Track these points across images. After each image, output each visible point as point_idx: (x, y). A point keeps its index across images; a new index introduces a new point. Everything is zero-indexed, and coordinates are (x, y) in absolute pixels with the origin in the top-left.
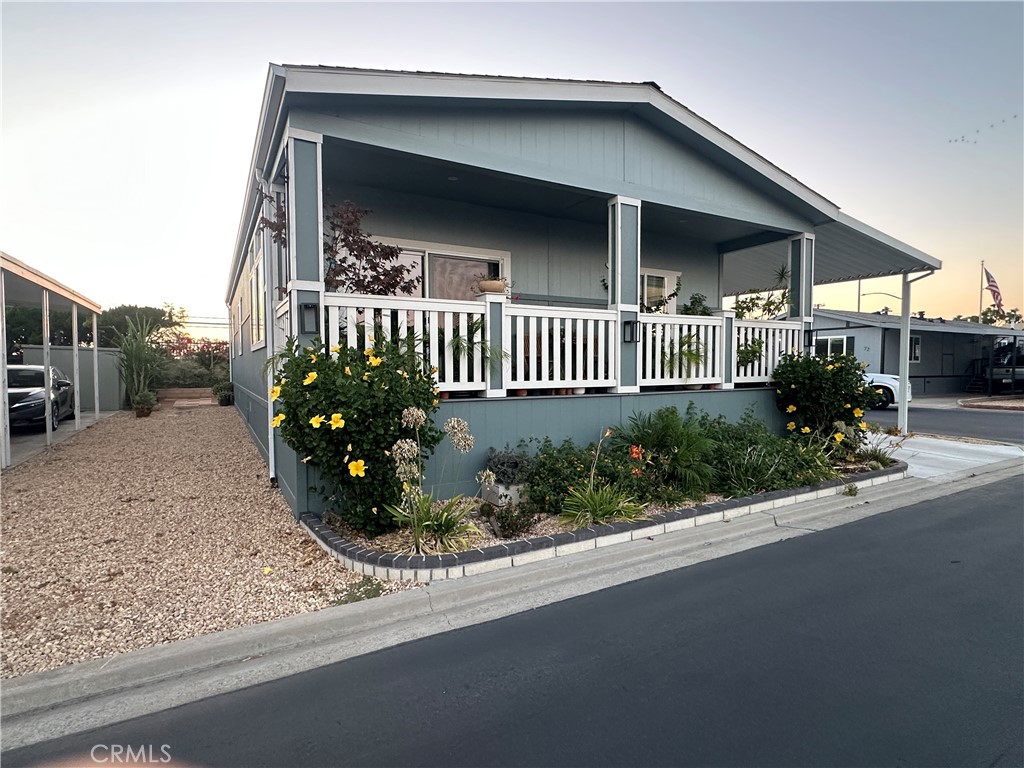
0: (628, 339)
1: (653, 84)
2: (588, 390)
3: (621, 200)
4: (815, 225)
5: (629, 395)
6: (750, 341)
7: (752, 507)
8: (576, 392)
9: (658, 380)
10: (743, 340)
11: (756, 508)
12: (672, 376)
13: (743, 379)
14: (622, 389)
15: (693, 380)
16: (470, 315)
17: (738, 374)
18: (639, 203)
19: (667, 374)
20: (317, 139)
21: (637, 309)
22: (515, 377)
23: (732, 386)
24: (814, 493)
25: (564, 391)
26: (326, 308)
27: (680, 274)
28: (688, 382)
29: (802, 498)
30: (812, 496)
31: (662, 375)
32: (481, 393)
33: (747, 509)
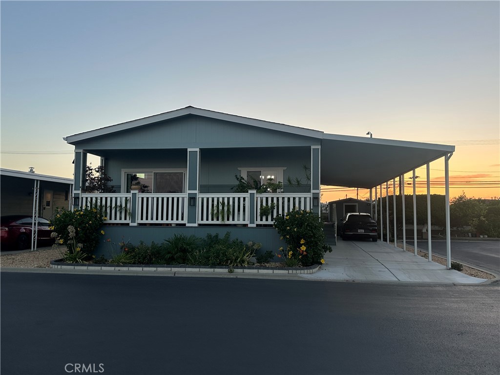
0: (192, 204)
2: (177, 225)
3: (189, 150)
5: (192, 227)
6: (270, 204)
7: (172, 268)
8: (173, 225)
9: (210, 222)
10: (264, 204)
11: (175, 270)
12: (218, 220)
13: (264, 222)
14: (187, 225)
15: (231, 222)
16: (126, 198)
17: (261, 220)
18: (198, 150)
19: (215, 219)
20: (81, 151)
21: (197, 192)
22: (142, 219)
23: (254, 226)
24: (213, 269)
25: (168, 224)
26: (82, 198)
27: (285, 168)
28: (227, 222)
29: (203, 270)
30: (212, 270)
31: (212, 220)
32: (128, 224)
33: (169, 269)
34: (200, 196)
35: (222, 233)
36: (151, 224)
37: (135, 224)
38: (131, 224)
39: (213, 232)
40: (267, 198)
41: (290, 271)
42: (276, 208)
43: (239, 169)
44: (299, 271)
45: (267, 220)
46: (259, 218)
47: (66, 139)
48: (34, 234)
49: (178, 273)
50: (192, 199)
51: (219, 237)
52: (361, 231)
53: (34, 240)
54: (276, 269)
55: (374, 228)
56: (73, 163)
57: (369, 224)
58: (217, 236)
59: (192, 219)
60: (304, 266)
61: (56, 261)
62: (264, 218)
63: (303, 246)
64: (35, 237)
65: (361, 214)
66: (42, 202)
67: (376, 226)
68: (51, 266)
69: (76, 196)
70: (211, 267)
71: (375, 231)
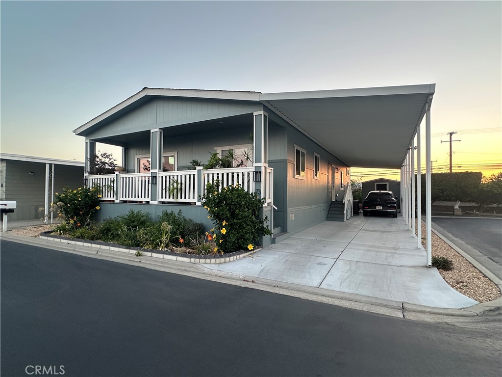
1: (145, 88)
2: (145, 202)
7: (101, 246)
9: (167, 199)
12: (173, 198)
14: (151, 202)
15: (183, 200)
18: (157, 130)
19: (171, 197)
20: (88, 141)
21: (157, 170)
22: (122, 197)
24: (128, 250)
26: (90, 179)
28: (180, 201)
29: (122, 250)
30: (126, 251)
31: (169, 197)
32: (114, 201)
33: (99, 246)
34: (160, 175)
35: (175, 211)
38: (116, 201)
39: (169, 209)
40: (213, 175)
41: (192, 259)
43: (215, 148)
44: (204, 260)
47: (74, 131)
50: (154, 177)
52: (379, 208)
54: (180, 256)
55: (393, 205)
57: (389, 202)
59: (154, 197)
60: (225, 252)
61: (45, 233)
63: (224, 229)
65: (381, 192)
67: (395, 203)
68: (40, 237)
69: (86, 178)
70: (127, 248)
71: (394, 207)
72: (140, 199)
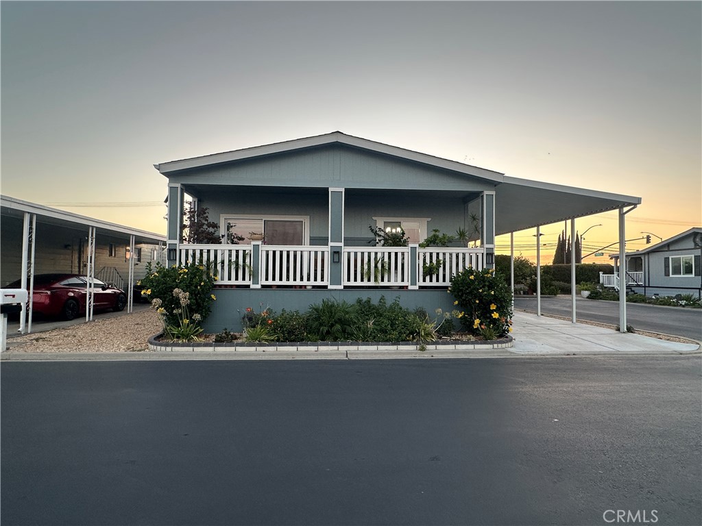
0: (336, 260)
1: (338, 132)
2: (314, 287)
3: (331, 189)
4: (495, 186)
5: (332, 290)
6: (434, 261)
7: (340, 347)
8: (309, 288)
9: (359, 283)
10: (428, 261)
11: (343, 349)
12: (369, 280)
13: (428, 283)
14: (330, 287)
15: (386, 283)
16: (244, 251)
17: (424, 280)
18: (343, 190)
19: (366, 279)
20: (179, 185)
21: (342, 244)
22: (267, 279)
23: (416, 288)
24: (395, 346)
25: (301, 287)
26: (180, 250)
27: (430, 219)
28: (382, 284)
29: (382, 348)
30: (392, 348)
31: (362, 280)
32: (248, 286)
33: (336, 348)
34: (345, 250)
35: (375, 298)
36: (279, 287)
37: (259, 286)
39: (364, 296)
40: (431, 254)
41: (495, 345)
42: (442, 265)
43: (374, 218)
44: (505, 345)
45: (431, 281)
46: (421, 278)
47: (158, 167)
48: (90, 298)
49: (351, 354)
50: (336, 253)
51: (372, 303)
53: (90, 306)
54: (478, 344)
56: (166, 201)
58: (368, 301)
59: (336, 279)
62: (428, 278)
63: (495, 313)
64: (90, 303)
66: (82, 258)
68: (153, 347)
69: (171, 248)
70: (393, 344)
72: (305, 282)
